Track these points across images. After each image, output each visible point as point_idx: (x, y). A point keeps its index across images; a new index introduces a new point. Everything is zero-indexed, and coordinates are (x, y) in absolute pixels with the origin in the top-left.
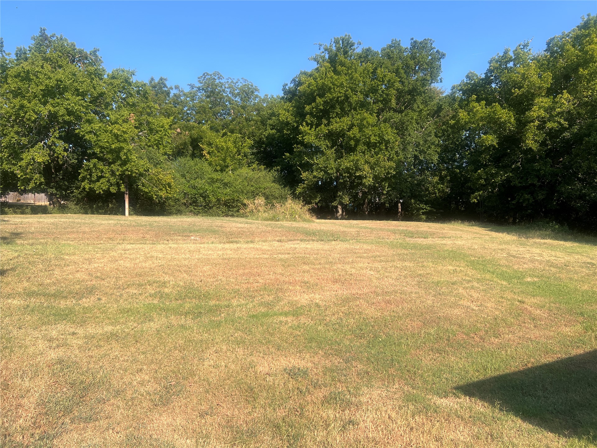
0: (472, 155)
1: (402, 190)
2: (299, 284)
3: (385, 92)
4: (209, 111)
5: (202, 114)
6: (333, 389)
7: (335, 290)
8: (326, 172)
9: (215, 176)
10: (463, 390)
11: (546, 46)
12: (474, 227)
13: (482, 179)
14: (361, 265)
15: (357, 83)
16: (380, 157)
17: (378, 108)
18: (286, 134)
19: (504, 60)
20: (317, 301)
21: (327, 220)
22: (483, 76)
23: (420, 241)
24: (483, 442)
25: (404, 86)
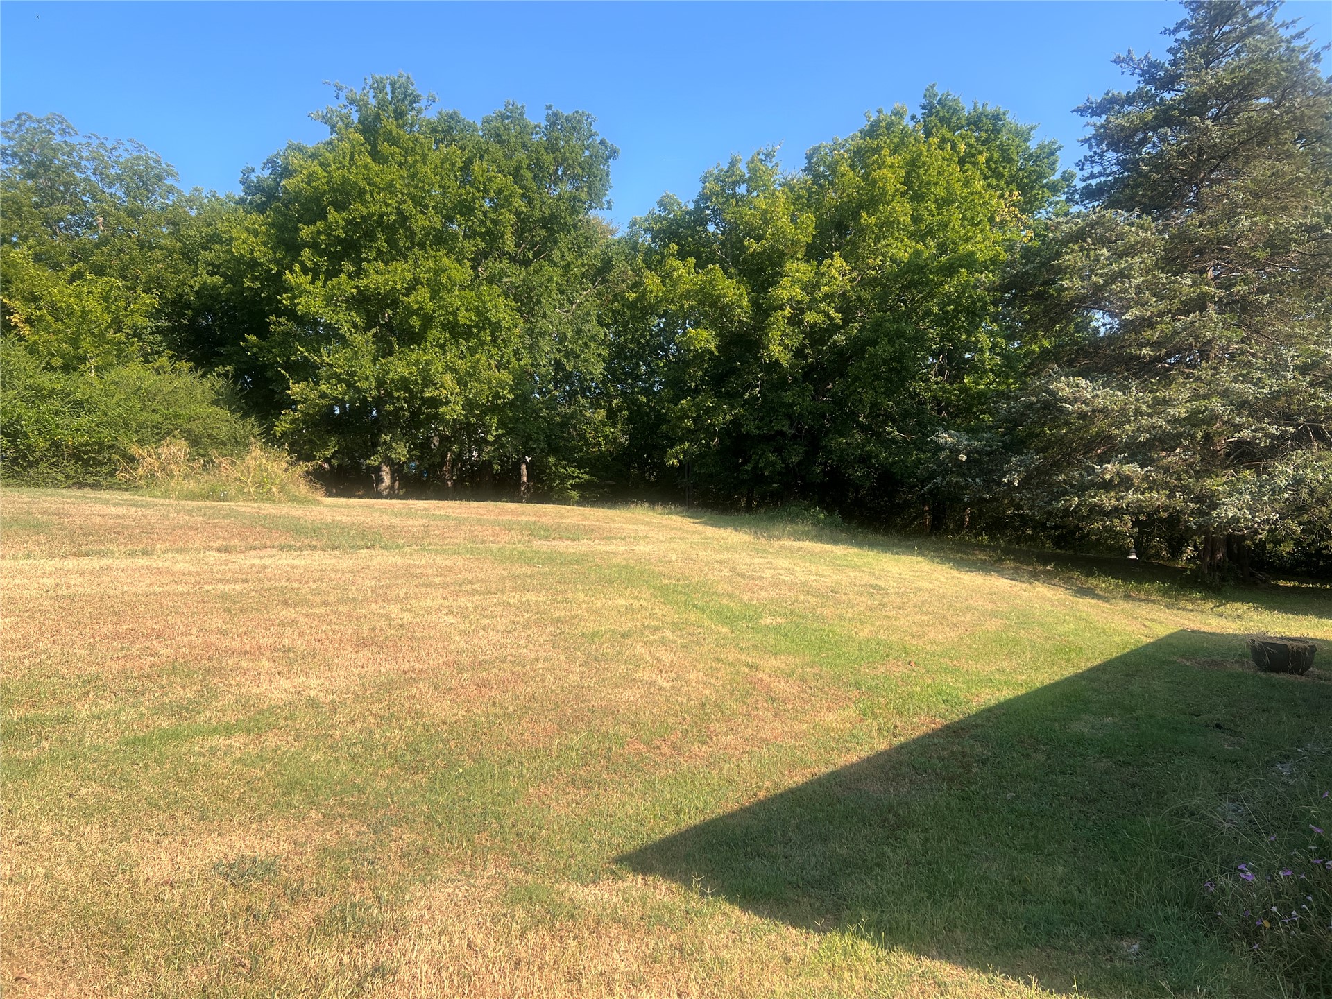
0: (669, 369)
1: (529, 435)
2: (268, 654)
3: (490, 215)
4: (31, 213)
5: (11, 219)
6: (338, 898)
7: (360, 664)
8: (350, 385)
9: (46, 381)
10: (631, 862)
11: (806, 161)
12: (674, 517)
13: (688, 417)
14: (427, 603)
15: (426, 187)
16: (478, 361)
17: (473, 249)
18: (251, 289)
19: (729, 179)
20: (313, 694)
21: (352, 500)
22: (691, 207)
23: (564, 546)
24: (665, 967)
25: (533, 208)
